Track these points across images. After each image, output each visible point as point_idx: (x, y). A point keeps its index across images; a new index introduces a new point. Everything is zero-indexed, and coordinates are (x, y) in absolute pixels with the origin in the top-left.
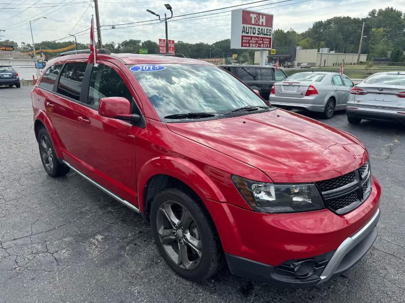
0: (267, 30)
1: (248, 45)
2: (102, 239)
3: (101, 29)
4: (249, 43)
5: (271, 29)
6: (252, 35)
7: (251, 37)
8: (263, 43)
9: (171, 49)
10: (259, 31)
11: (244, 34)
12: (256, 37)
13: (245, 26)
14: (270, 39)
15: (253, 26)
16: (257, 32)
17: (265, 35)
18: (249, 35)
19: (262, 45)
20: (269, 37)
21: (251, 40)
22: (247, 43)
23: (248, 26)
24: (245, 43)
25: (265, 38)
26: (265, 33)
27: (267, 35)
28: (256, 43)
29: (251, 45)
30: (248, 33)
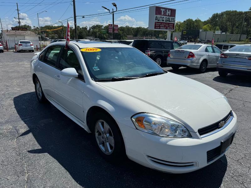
0: (172, 18)
1: (159, 28)
3: (77, 18)
5: (174, 18)
6: (162, 21)
7: (161, 23)
8: (169, 27)
9: (116, 30)
10: (166, 19)
11: (156, 21)
12: (164, 23)
13: (157, 16)
15: (163, 16)
16: (165, 20)
17: (170, 21)
18: (160, 21)
19: (168, 28)
20: (172, 23)
21: (161, 25)
22: (158, 26)
23: (159, 16)
25: (170, 23)
26: (170, 20)
27: (172, 22)
28: (164, 26)
29: (161, 28)
30: (159, 20)
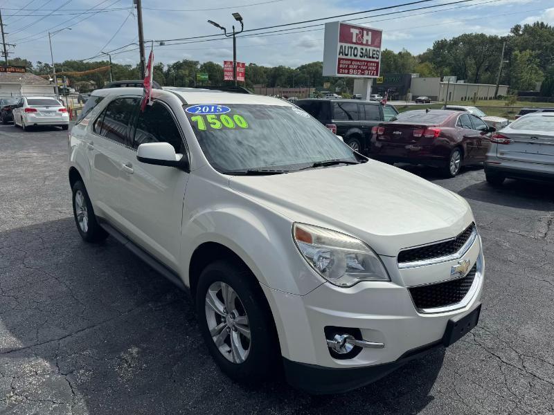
0: (374, 50)
1: (346, 71)
2: (138, 353)
3: (145, 45)
4: (348, 69)
5: (378, 49)
6: (353, 57)
7: (352, 60)
8: (367, 69)
9: (240, 74)
10: (361, 53)
11: (341, 56)
12: (357, 61)
13: (344, 44)
14: (377, 63)
15: (354, 46)
16: (359, 54)
17: (370, 57)
18: (349, 57)
19: (366, 72)
20: (375, 60)
21: (351, 64)
22: (345, 69)
23: (348, 45)
24: (342, 68)
25: (371, 62)
26: (371, 55)
27: (373, 58)
28: (358, 69)
29: (351, 71)
30: (347, 55)
